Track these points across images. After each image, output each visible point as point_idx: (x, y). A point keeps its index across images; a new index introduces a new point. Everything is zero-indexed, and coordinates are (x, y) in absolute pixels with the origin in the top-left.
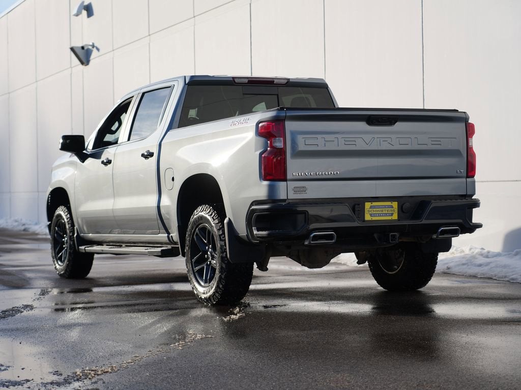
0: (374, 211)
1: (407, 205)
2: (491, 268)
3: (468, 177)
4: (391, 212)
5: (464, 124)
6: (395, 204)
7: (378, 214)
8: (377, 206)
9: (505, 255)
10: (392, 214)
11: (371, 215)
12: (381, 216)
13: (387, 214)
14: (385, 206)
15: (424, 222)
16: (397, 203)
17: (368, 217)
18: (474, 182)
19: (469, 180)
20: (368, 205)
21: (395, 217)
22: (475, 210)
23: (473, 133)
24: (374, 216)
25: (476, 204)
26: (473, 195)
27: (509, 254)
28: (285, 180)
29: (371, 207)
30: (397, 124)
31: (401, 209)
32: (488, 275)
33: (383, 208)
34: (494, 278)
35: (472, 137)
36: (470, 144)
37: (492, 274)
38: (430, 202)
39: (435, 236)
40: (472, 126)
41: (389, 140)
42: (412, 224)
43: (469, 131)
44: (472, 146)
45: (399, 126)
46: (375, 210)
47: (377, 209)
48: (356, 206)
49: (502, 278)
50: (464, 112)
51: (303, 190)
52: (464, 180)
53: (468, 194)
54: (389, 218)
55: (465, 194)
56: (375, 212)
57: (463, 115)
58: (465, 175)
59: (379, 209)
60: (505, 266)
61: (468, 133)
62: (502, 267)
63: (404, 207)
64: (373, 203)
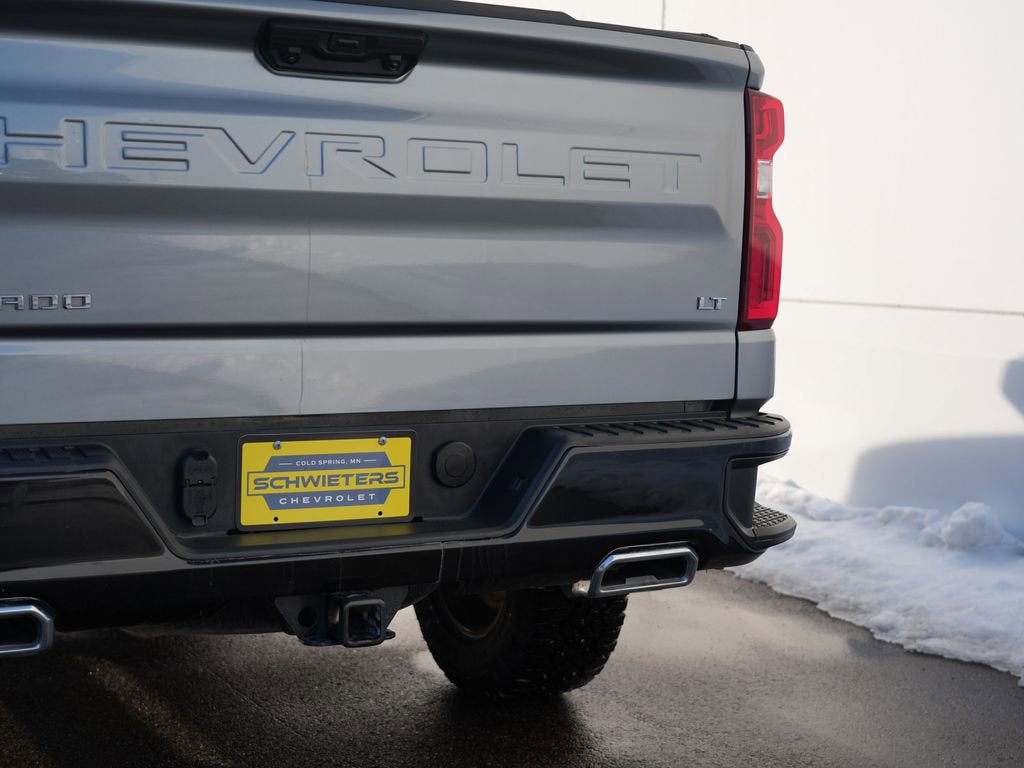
1: (460, 450)
2: (814, 563)
3: (743, 325)
4: (376, 485)
5: (736, 99)
6: (399, 450)
7: (311, 495)
8: (309, 458)
9: (855, 516)
10: (382, 496)
11: (272, 501)
12: (323, 504)
13: (354, 493)
14: (347, 457)
15: (528, 535)
16: (407, 441)
17: (254, 512)
18: (770, 347)
19: (745, 336)
20: (255, 456)
21: (398, 504)
22: (764, 471)
23: (776, 137)
24: (289, 506)
25: (772, 445)
26: (762, 401)
27: (866, 514)
29: (274, 465)
30: (421, 71)
31: (428, 471)
32: (802, 588)
33: (340, 467)
34: (822, 606)
35: (770, 157)
36: (761, 186)
37: (816, 584)
38: (563, 441)
39: (583, 587)
40: (774, 108)
41: (371, 148)
42: (466, 550)
43: (762, 129)
44: (770, 194)
45: (428, 82)
46: (292, 475)
47: (306, 474)
48: (190, 462)
49: (845, 610)
50: (742, 47)
52: (728, 337)
53: (740, 396)
54: (369, 512)
55: (729, 395)
56: (292, 489)
57: (737, 59)
58: (733, 317)
59: (315, 474)
60: (855, 566)
61: (756, 137)
62: (846, 566)
63: (441, 459)
64: (284, 444)
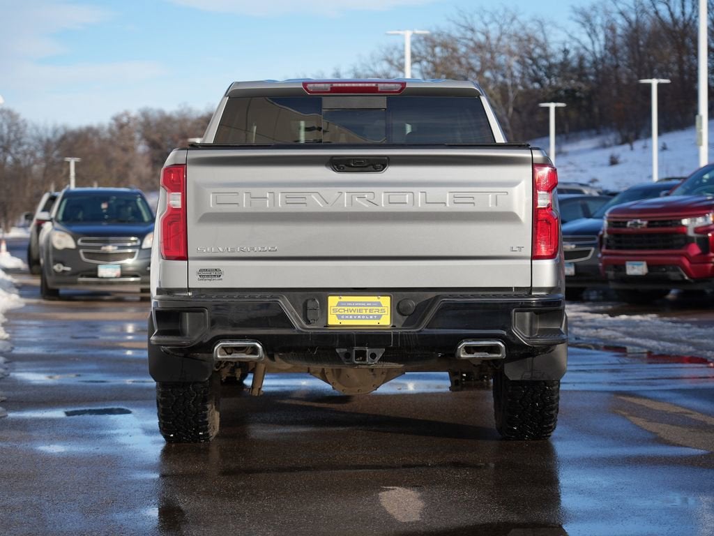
0: (344, 310)
1: (409, 302)
3: (534, 257)
4: (377, 313)
5: (528, 169)
6: (386, 301)
7: (353, 315)
8: (352, 302)
10: (379, 317)
11: (339, 317)
12: (357, 319)
13: (369, 316)
14: (366, 303)
16: (389, 298)
17: (333, 320)
19: (537, 262)
20: (333, 301)
21: (386, 320)
24: (345, 319)
28: (185, 258)
29: (340, 304)
31: (397, 309)
33: (363, 306)
36: (539, 202)
46: (346, 308)
47: (351, 308)
48: (310, 302)
51: (217, 274)
52: (527, 262)
53: (533, 285)
54: (374, 322)
55: (528, 286)
56: (346, 313)
59: (354, 308)
63: (402, 305)
64: (343, 298)
